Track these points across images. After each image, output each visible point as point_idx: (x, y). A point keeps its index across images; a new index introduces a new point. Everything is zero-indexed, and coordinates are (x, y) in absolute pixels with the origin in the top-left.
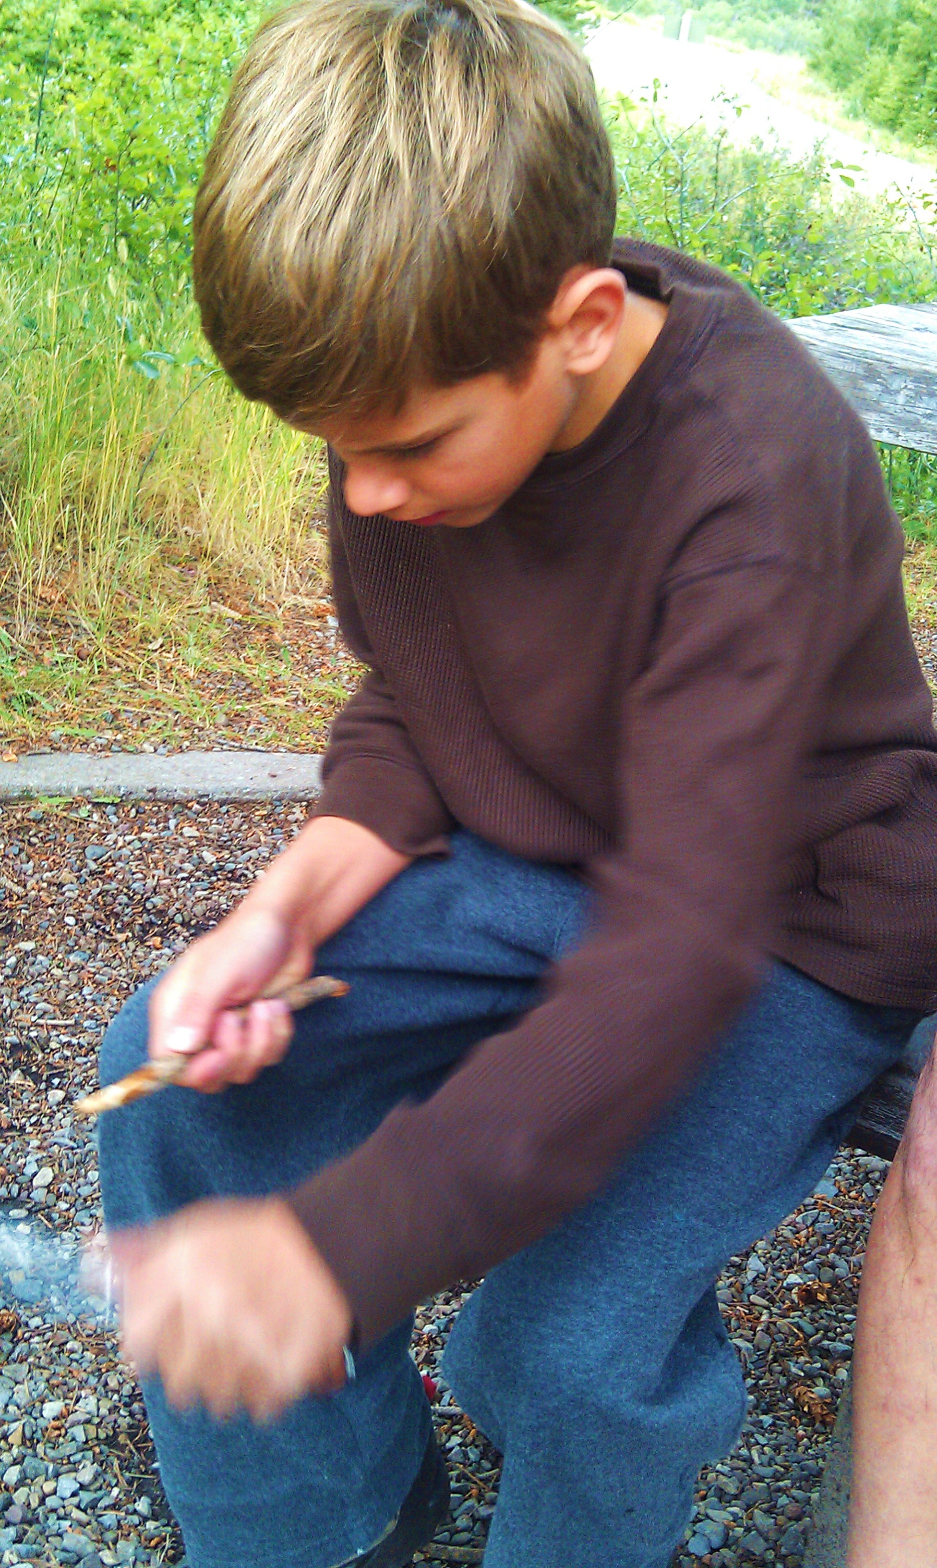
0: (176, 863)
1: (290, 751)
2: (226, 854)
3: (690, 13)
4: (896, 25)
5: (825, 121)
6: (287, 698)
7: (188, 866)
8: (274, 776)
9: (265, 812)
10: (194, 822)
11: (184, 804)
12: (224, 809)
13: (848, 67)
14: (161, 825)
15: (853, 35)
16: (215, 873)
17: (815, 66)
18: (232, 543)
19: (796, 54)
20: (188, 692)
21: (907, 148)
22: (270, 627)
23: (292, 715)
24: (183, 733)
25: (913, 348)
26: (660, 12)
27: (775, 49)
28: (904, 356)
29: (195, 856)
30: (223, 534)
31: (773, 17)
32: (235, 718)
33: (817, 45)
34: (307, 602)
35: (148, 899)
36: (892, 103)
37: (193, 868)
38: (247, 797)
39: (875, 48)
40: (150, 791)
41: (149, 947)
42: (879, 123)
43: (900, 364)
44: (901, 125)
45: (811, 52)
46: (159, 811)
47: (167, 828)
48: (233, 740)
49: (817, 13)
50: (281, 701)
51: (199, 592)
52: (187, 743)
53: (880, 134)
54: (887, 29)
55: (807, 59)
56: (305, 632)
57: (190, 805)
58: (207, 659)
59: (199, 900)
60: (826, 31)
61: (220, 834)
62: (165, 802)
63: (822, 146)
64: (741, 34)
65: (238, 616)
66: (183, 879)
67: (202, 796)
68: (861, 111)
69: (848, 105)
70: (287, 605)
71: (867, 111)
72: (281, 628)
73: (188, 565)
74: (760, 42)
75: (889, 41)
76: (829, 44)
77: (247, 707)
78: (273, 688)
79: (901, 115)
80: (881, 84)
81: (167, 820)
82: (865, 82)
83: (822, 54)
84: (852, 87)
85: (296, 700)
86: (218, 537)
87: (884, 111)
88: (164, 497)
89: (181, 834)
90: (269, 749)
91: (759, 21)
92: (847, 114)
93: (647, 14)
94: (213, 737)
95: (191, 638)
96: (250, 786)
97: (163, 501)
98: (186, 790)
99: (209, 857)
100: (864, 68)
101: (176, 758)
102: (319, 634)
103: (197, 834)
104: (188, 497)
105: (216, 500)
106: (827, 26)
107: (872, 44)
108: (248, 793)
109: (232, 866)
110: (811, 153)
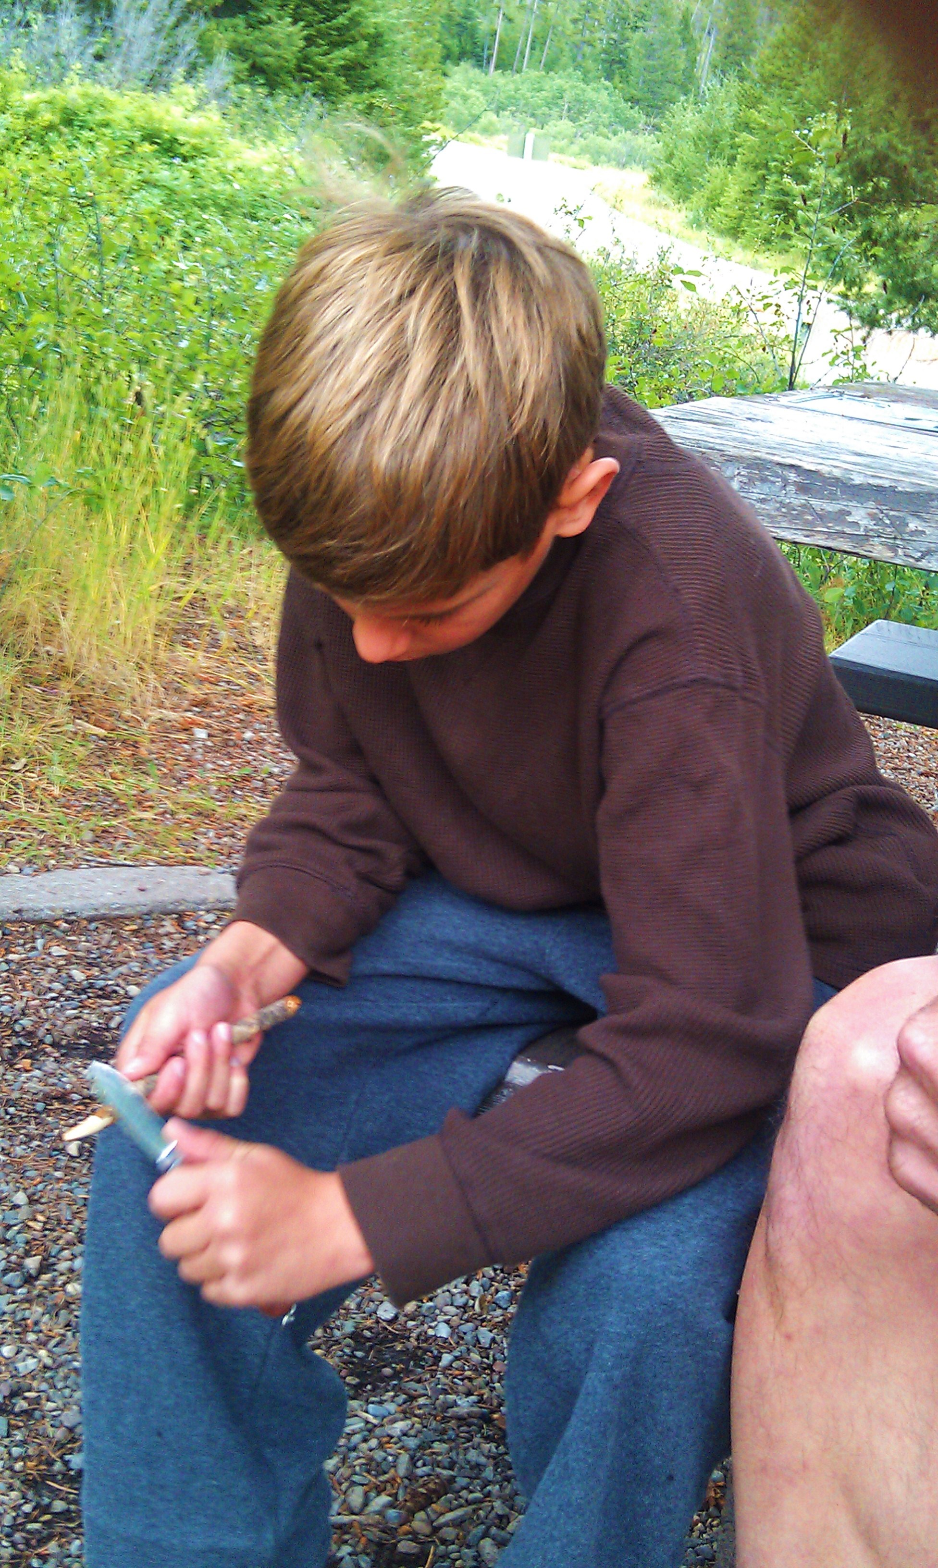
0: (45, 983)
1: (159, 864)
2: (95, 971)
3: (533, 132)
4: (733, 136)
5: (669, 232)
6: (156, 811)
7: (57, 986)
8: (142, 890)
9: (135, 927)
10: (61, 941)
11: (51, 924)
12: (93, 926)
13: (689, 180)
14: (28, 946)
15: (693, 148)
16: (84, 991)
17: (657, 180)
18: (94, 661)
19: (638, 168)
20: (54, 811)
21: (749, 255)
22: (136, 742)
23: (160, 828)
24: (48, 852)
25: (745, 436)
26: (505, 132)
27: (618, 164)
28: (735, 444)
29: (64, 975)
30: (85, 651)
31: (615, 133)
32: (102, 835)
33: (659, 159)
34: (172, 715)
35: (16, 1021)
36: (734, 212)
37: (62, 987)
38: (117, 912)
39: (714, 160)
40: (16, 912)
41: (18, 1070)
42: (722, 232)
43: (733, 452)
44: (744, 232)
45: (653, 166)
46: (26, 932)
47: (34, 948)
48: (101, 857)
49: (656, 128)
50: (149, 815)
51: (61, 711)
52: (53, 862)
53: (722, 243)
54: (726, 141)
55: (650, 173)
56: (172, 745)
57: (57, 923)
58: (72, 776)
59: (69, 1019)
60: (666, 145)
61: (89, 952)
62: (32, 922)
63: (667, 255)
64: (583, 151)
65: (102, 732)
66: (53, 999)
67: (69, 914)
68: (704, 221)
69: (691, 215)
70: (152, 719)
71: (710, 221)
72: (146, 743)
73: (50, 684)
74: (603, 158)
75: (728, 152)
76: (670, 157)
77: (114, 823)
78: (140, 803)
79: (743, 224)
80: (721, 193)
81: (34, 940)
82: (707, 193)
83: (663, 166)
84: (694, 198)
85: (163, 814)
86: (80, 656)
87: (725, 220)
88: (24, 617)
89: (50, 954)
90: (137, 862)
91: (601, 138)
92: (691, 224)
93: (492, 134)
94: (80, 854)
95: (55, 756)
96: (121, 900)
97: (24, 624)
98: (52, 909)
99: (78, 975)
100: (704, 178)
101: (42, 878)
102: (186, 746)
103: (65, 952)
104: (50, 618)
105: (77, 619)
106: (668, 140)
107: (711, 155)
108: (118, 909)
109: (101, 983)
110: (657, 263)
